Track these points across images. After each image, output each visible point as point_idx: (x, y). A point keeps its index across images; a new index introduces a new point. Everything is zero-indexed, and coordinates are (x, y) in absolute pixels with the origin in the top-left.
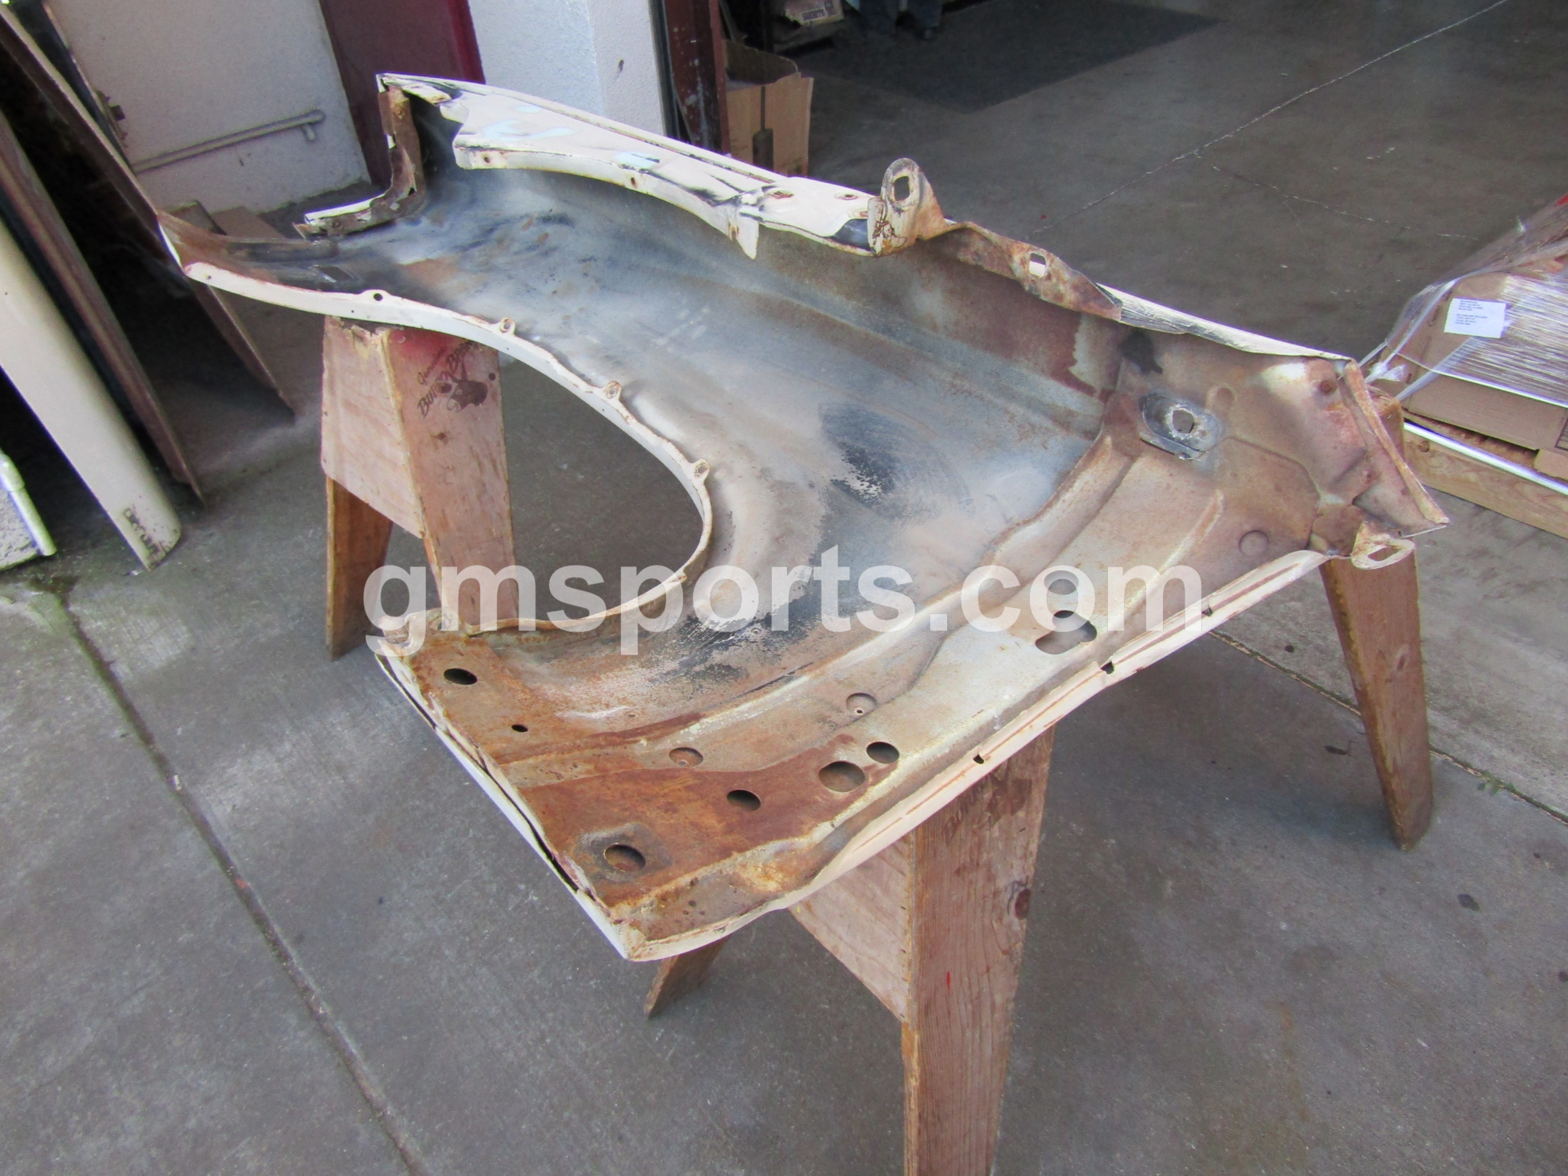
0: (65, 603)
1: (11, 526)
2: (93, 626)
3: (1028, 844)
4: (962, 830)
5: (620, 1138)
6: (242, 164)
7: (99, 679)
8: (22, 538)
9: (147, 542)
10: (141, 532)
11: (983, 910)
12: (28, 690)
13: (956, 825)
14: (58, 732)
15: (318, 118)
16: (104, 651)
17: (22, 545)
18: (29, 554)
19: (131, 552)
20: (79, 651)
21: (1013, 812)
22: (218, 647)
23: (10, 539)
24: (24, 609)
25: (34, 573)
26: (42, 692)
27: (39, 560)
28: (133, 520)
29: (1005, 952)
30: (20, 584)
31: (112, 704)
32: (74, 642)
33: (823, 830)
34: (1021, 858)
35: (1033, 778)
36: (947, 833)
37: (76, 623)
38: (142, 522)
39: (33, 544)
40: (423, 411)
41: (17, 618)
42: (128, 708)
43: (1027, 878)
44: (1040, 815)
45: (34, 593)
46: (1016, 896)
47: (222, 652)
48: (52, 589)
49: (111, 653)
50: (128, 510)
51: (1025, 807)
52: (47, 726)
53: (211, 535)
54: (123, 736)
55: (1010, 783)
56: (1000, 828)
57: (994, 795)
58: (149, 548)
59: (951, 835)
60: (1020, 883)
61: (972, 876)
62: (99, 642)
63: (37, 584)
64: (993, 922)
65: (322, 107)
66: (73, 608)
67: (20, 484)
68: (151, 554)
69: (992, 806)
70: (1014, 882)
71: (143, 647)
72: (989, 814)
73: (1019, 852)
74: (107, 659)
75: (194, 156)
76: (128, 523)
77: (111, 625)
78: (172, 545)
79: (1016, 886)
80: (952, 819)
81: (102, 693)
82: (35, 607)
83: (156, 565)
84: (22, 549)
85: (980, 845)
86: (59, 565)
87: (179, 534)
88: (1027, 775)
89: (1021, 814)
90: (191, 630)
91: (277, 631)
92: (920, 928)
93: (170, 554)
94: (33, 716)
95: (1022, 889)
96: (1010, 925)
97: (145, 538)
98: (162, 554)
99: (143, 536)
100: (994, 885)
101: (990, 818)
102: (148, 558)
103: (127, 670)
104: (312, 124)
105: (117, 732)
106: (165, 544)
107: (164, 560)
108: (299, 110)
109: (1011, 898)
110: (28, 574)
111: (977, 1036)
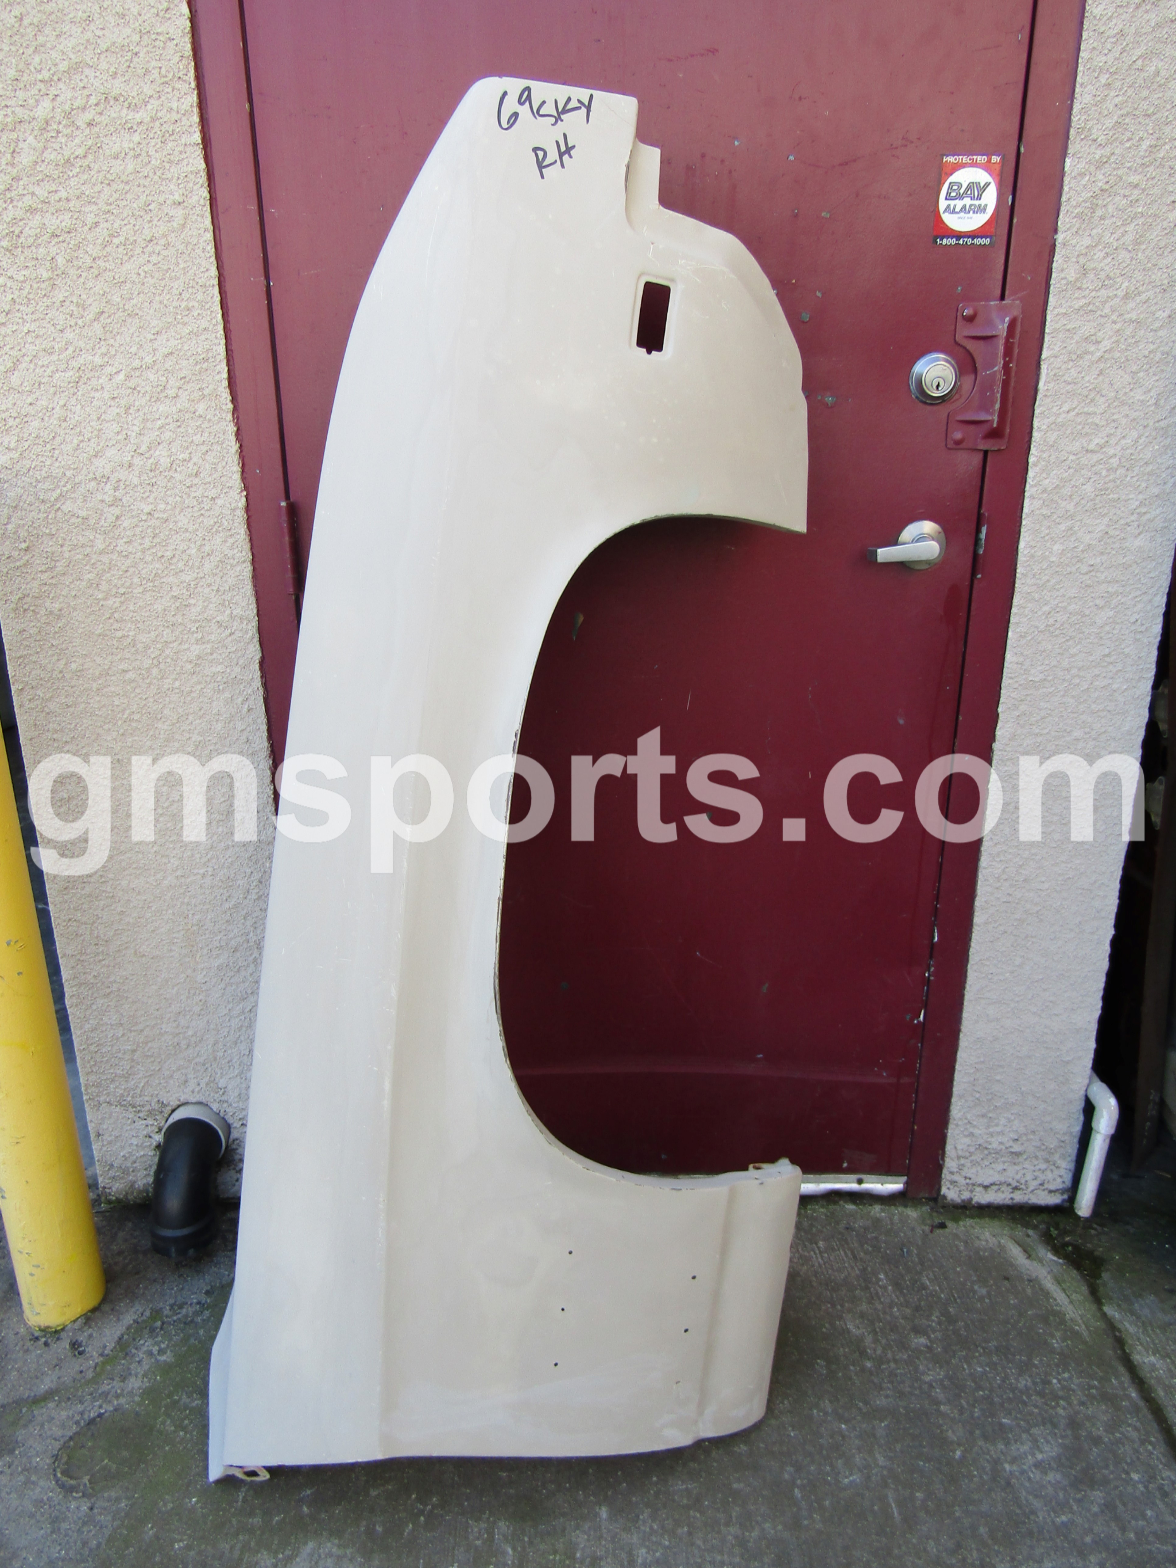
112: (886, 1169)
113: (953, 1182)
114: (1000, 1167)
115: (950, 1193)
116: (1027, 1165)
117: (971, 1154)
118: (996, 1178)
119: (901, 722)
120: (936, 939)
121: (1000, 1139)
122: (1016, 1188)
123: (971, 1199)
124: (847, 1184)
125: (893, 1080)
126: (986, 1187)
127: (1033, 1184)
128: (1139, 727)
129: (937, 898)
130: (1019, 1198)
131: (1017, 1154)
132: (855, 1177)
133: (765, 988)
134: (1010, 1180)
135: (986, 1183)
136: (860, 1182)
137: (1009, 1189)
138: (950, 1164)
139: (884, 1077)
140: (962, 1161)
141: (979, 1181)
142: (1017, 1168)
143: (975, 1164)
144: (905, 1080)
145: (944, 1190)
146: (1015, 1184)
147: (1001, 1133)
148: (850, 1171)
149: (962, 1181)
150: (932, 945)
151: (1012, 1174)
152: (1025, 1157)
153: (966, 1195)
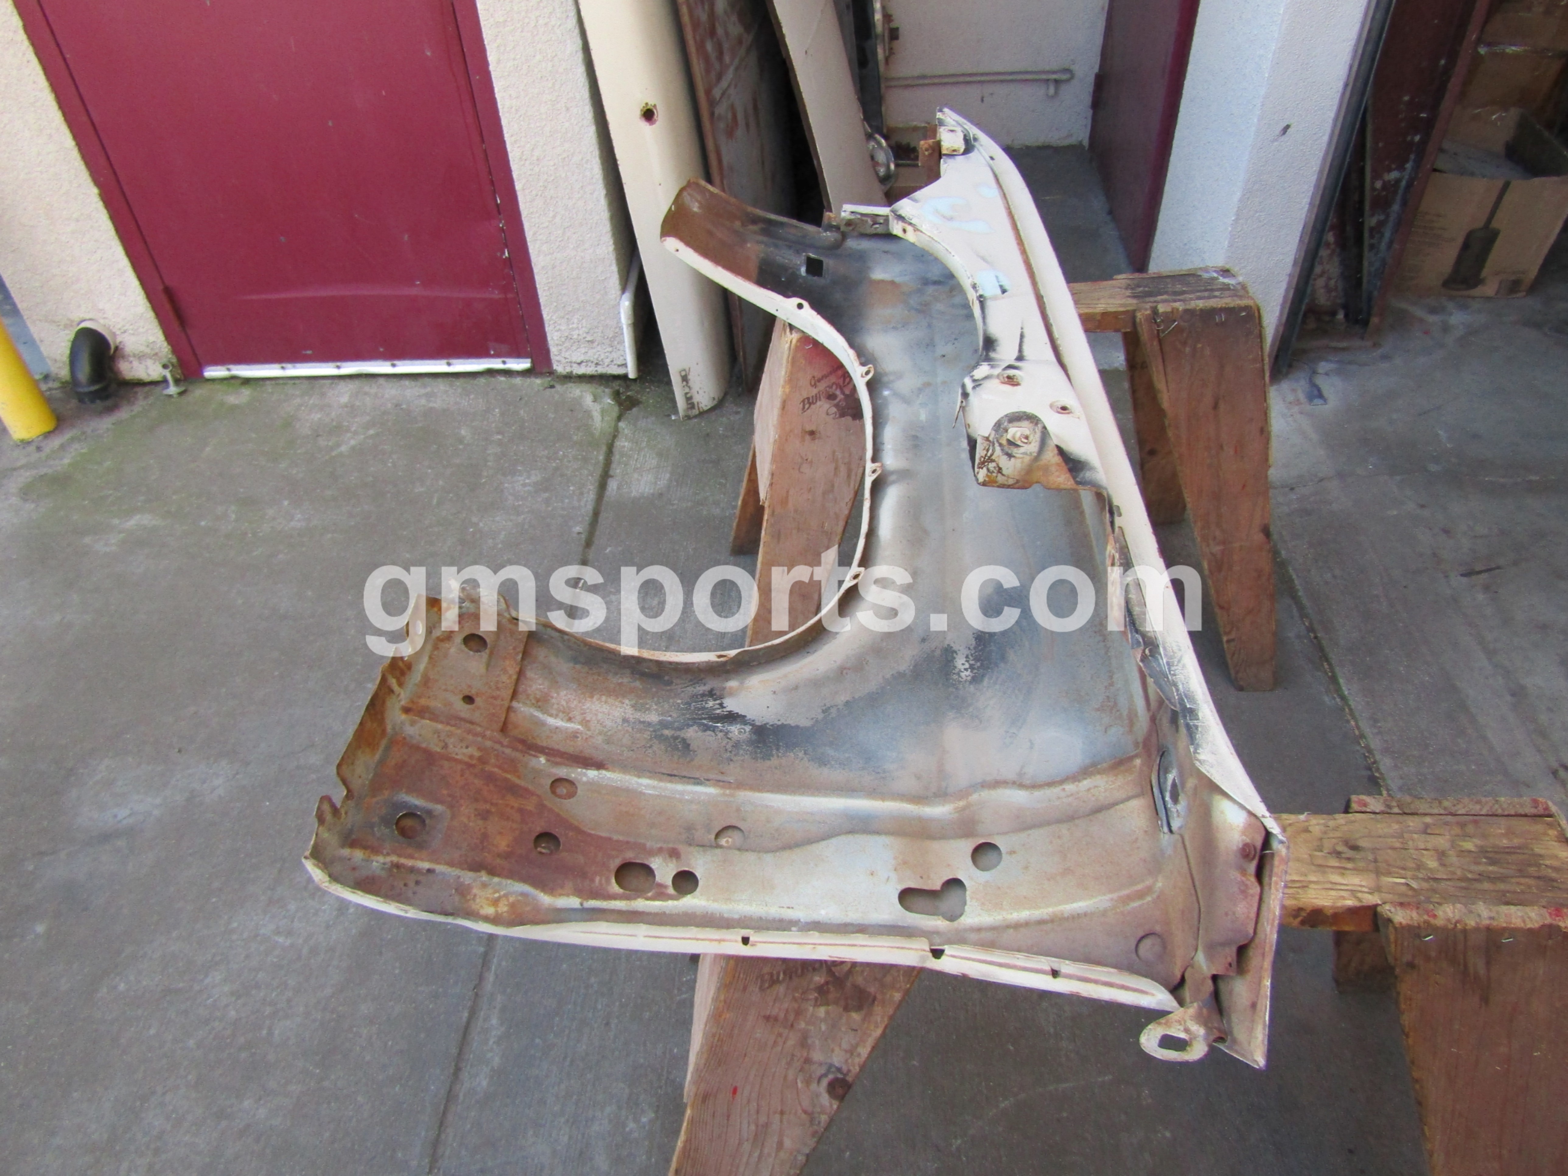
0: (619, 418)
1: (618, 346)
2: (622, 444)
3: (857, 1045)
4: (781, 989)
5: (607, 1024)
6: (982, 100)
7: (597, 484)
8: (622, 358)
9: (689, 399)
10: (687, 390)
11: (789, 1064)
12: (557, 469)
13: (774, 981)
14: (550, 509)
15: (1064, 77)
16: (613, 466)
17: (619, 363)
18: (620, 371)
19: (673, 401)
20: (601, 458)
21: (846, 1009)
22: (676, 502)
23: (614, 355)
24: (596, 410)
25: (619, 385)
26: (562, 475)
27: (625, 377)
28: (685, 379)
29: (805, 1112)
30: (607, 390)
31: (590, 507)
32: (604, 448)
33: (574, 902)
34: (846, 1051)
35: (879, 996)
36: (763, 981)
37: (615, 434)
38: (691, 383)
39: (625, 365)
40: (804, 407)
41: (588, 414)
42: (596, 514)
43: (849, 1071)
44: (879, 1031)
45: (609, 401)
46: (831, 1077)
47: (675, 507)
48: (620, 403)
49: (617, 470)
50: (684, 370)
51: (863, 1012)
52: (547, 501)
53: (737, 413)
54: (579, 533)
55: (848, 984)
56: (827, 1013)
57: (827, 983)
58: (688, 404)
59: (767, 985)
60: (839, 1070)
61: (785, 1032)
62: (616, 457)
63: (616, 395)
64: (798, 1081)
65: (1075, 68)
66: (622, 424)
67: (630, 322)
68: (688, 409)
69: (822, 990)
70: (831, 1066)
71: (636, 476)
72: (816, 995)
73: (845, 1046)
74: (611, 473)
75: (946, 84)
76: (679, 379)
77: (631, 449)
78: (706, 409)
79: (833, 1069)
80: (771, 975)
81: (590, 496)
82: (603, 412)
83: (688, 417)
84: (619, 366)
85: (798, 1013)
86: (636, 387)
87: (715, 402)
88: (872, 990)
89: (856, 1016)
90: (670, 480)
91: (717, 511)
92: (714, 1036)
93: (702, 414)
94: (546, 490)
95: (840, 1076)
96: (818, 1095)
97: (688, 396)
98: (695, 412)
99: (686, 394)
100: (808, 1053)
101: (816, 999)
102: (684, 411)
103: (615, 488)
104: (1057, 82)
105: (578, 529)
106: (700, 405)
107: (695, 417)
108: (1055, 66)
109: (825, 1075)
110: (616, 385)
111: (756, 1154)
112: (517, 354)
113: (559, 361)
114: (583, 350)
115: (559, 368)
116: (599, 348)
117: (564, 343)
118: (582, 358)
119: (429, 54)
120: (499, 202)
121: (577, 332)
122: (597, 364)
123: (572, 372)
124: (496, 364)
125: (501, 296)
126: (579, 364)
127: (607, 361)
128: (577, 52)
129: (490, 173)
130: (601, 370)
131: (592, 342)
132: (500, 360)
133: (406, 237)
134: (592, 359)
135: (579, 361)
136: (504, 363)
137: (593, 365)
138: (553, 350)
139: (496, 295)
140: (560, 348)
141: (574, 360)
142: (594, 351)
143: (568, 349)
144: (510, 296)
145: (555, 367)
146: (596, 362)
147: (578, 328)
148: (497, 355)
149: (564, 361)
150: (497, 205)
151: (592, 355)
152: (596, 343)
153: (568, 370)
